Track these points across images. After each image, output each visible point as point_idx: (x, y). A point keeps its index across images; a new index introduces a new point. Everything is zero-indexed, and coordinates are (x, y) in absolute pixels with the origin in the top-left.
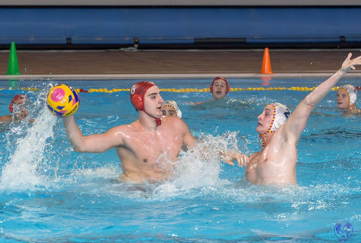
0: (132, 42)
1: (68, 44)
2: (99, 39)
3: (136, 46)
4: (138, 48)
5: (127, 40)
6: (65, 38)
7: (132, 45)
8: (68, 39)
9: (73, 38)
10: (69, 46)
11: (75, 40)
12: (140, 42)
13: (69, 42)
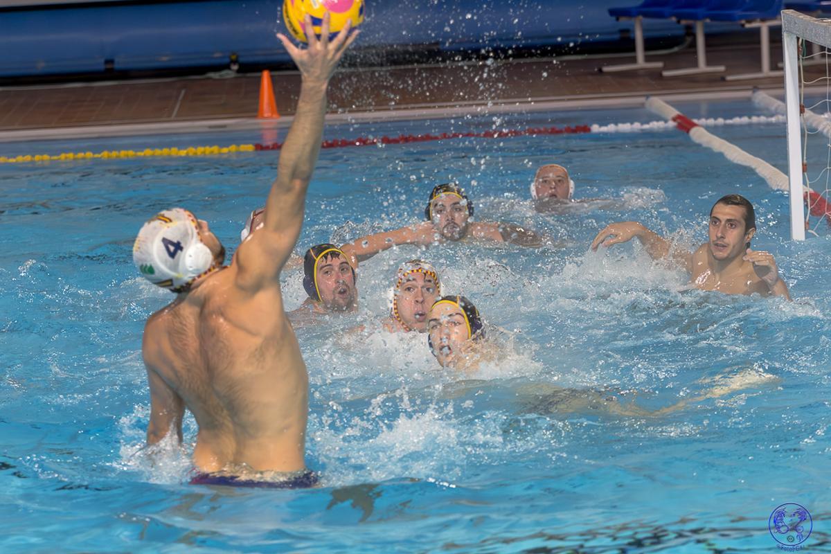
0: (226, 60)
1: (107, 70)
2: (165, 59)
3: (235, 67)
4: (238, 71)
5: (217, 57)
6: (102, 61)
7: (227, 67)
8: (107, 62)
9: (117, 60)
10: (110, 73)
11: (121, 63)
12: (242, 60)
13: (109, 66)
